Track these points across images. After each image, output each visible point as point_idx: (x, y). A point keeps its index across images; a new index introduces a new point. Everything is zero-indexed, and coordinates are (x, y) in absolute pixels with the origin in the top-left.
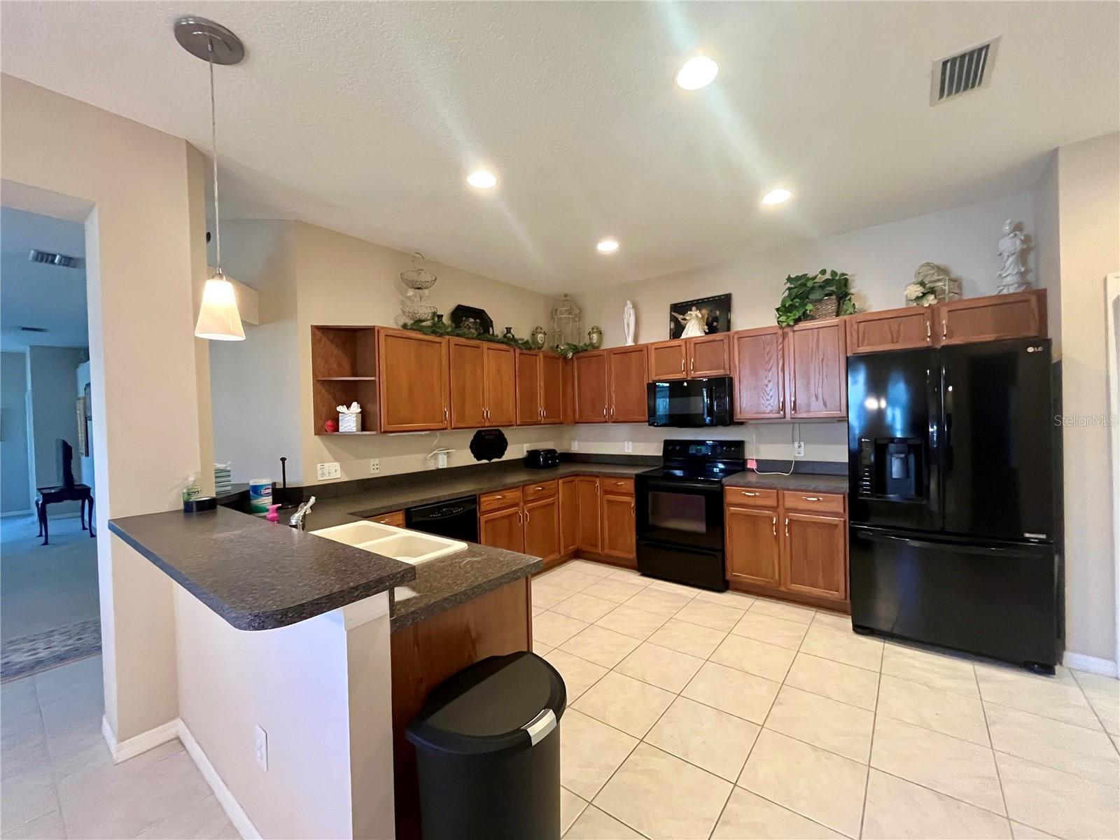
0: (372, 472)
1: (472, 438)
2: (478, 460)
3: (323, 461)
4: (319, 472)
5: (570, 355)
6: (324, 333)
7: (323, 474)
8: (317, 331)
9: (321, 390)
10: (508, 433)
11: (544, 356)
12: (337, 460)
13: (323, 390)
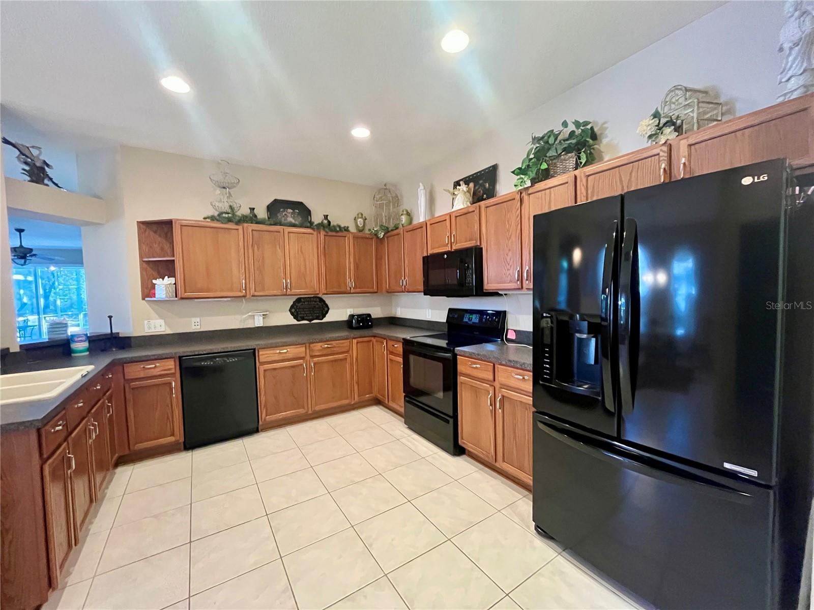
0: (194, 327)
1: (292, 303)
2: (298, 321)
3: (149, 319)
4: (146, 327)
5: (381, 235)
6: (146, 226)
7: (150, 328)
8: (141, 225)
9: (147, 268)
10: (328, 300)
11: (354, 237)
12: (161, 317)
13: (149, 268)
